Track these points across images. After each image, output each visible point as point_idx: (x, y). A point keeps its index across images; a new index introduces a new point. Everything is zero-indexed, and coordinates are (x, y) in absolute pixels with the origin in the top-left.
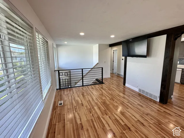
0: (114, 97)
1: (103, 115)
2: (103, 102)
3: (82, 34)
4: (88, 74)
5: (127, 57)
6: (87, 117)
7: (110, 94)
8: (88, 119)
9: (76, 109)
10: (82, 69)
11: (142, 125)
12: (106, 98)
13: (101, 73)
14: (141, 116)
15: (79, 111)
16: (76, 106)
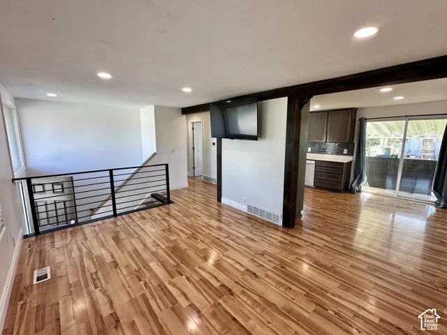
0: (196, 231)
1: (173, 277)
2: (171, 246)
3: (105, 76)
4: (131, 182)
5: (223, 139)
6: (129, 293)
7: (188, 226)
8: (133, 297)
9: (97, 281)
10: (111, 171)
11: (254, 276)
12: (179, 236)
13: (165, 177)
14: (252, 259)
15: (106, 283)
16: (96, 272)
